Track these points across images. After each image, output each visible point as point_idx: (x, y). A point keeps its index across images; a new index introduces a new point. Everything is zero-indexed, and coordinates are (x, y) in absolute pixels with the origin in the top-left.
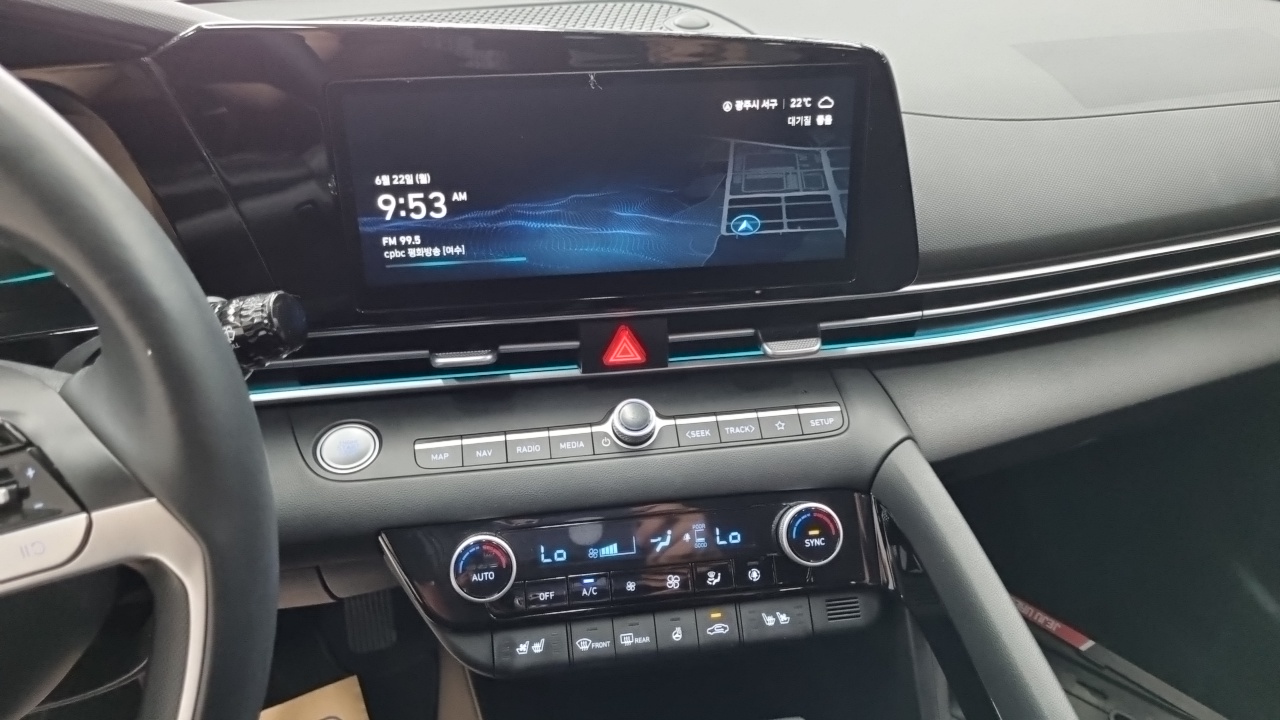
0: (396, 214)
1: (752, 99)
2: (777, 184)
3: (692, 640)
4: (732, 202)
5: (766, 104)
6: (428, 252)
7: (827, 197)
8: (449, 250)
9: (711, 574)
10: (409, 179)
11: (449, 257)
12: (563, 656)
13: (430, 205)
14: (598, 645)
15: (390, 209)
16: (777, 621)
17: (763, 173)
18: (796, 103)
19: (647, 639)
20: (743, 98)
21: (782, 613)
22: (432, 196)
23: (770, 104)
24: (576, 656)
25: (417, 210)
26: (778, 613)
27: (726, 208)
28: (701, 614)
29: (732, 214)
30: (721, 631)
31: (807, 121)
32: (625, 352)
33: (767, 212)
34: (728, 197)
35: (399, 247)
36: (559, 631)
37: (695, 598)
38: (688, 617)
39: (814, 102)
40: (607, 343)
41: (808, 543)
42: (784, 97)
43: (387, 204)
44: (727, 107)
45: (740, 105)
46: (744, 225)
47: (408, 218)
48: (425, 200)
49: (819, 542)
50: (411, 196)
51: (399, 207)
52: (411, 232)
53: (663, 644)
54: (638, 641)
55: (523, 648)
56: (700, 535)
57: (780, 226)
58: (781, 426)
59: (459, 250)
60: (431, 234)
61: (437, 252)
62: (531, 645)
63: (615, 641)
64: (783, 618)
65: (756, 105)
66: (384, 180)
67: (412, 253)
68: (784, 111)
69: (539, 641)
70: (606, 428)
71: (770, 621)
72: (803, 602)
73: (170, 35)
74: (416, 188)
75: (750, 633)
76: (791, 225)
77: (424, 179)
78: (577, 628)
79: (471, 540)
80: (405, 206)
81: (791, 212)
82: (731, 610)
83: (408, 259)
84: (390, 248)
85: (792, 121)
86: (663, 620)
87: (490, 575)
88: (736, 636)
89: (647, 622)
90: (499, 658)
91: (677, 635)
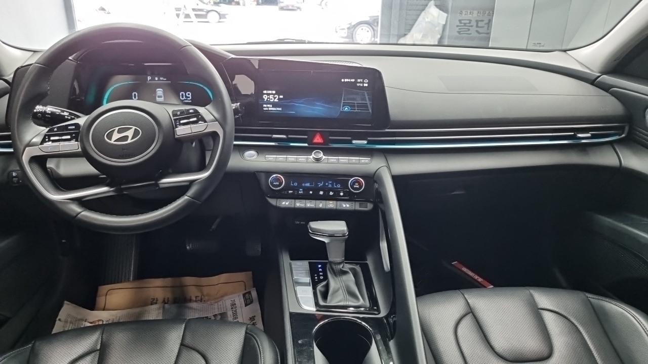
0: (267, 100)
1: (349, 79)
2: (354, 99)
3: (324, 207)
4: (343, 103)
5: (352, 80)
6: (273, 109)
7: (367, 103)
8: (278, 109)
9: (331, 192)
10: (270, 92)
11: (278, 111)
12: (293, 206)
13: (275, 98)
14: (301, 205)
15: (266, 99)
16: (346, 206)
17: (351, 96)
18: (359, 80)
19: (313, 205)
20: (347, 79)
22: (275, 96)
23: (353, 80)
24: (296, 207)
25: (272, 99)
26: (347, 204)
27: (342, 104)
28: (327, 202)
29: (343, 106)
30: (332, 206)
31: (362, 85)
32: (318, 139)
33: (352, 106)
34: (343, 102)
35: (267, 107)
36: (293, 200)
37: (326, 198)
38: (324, 202)
39: (363, 81)
40: (314, 137)
41: (355, 186)
42: (356, 79)
43: (265, 97)
44: (343, 80)
45: (346, 80)
46: (346, 109)
47: (269, 101)
48: (274, 97)
49: (358, 186)
50: (271, 96)
51: (268, 98)
52: (270, 104)
53: (317, 207)
54: (311, 205)
55: (284, 203)
56: (330, 184)
57: (355, 110)
58: (354, 161)
59: (280, 109)
60: (274, 105)
61: (275, 109)
63: (305, 205)
64: (348, 206)
65: (349, 80)
66: (265, 92)
67: (270, 109)
68: (356, 82)
69: (287, 202)
70: (311, 157)
71: (344, 206)
72: (354, 203)
73: (226, 58)
74: (272, 94)
75: (339, 208)
76: (357, 109)
77: (274, 92)
78: (297, 201)
79: (274, 176)
80: (269, 98)
81: (358, 107)
82: (335, 202)
83: (269, 110)
84: (265, 107)
85: (358, 85)
86: (318, 202)
87: (278, 183)
88: (335, 208)
89: (314, 201)
90: (278, 205)
91: (321, 206)
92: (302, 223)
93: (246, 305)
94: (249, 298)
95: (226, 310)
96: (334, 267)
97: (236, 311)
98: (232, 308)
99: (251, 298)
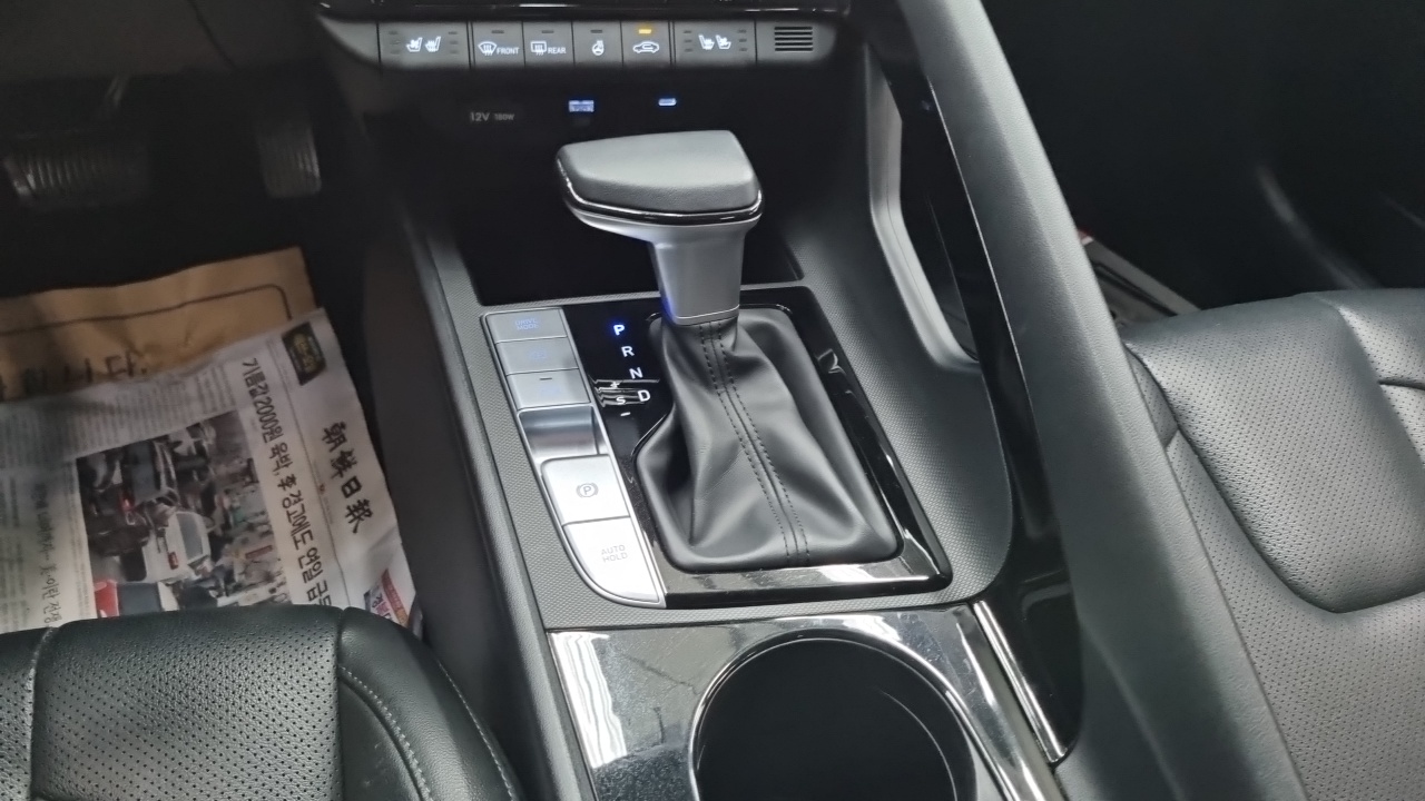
3: (615, 57)
12: (461, 58)
14: (504, 51)
16: (716, 45)
19: (562, 50)
21: (722, 37)
24: (479, 60)
26: (718, 37)
28: (628, 28)
30: (650, 50)
36: (461, 30)
37: (622, 9)
38: (612, 29)
53: (581, 58)
54: (552, 51)
55: (414, 45)
62: (424, 42)
63: (524, 48)
64: (723, 42)
69: (433, 39)
71: (707, 44)
72: (749, 26)
75: (682, 55)
78: (480, 29)
82: (663, 28)
86: (582, 30)
88: (666, 56)
89: (562, 30)
90: (387, 55)
91: (598, 49)
92: (500, 117)
93: (304, 378)
94: (310, 352)
95: (233, 402)
96: (697, 348)
97: (268, 403)
98: (253, 393)
99: (315, 350)
